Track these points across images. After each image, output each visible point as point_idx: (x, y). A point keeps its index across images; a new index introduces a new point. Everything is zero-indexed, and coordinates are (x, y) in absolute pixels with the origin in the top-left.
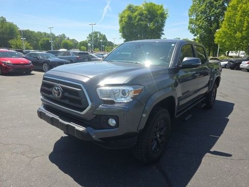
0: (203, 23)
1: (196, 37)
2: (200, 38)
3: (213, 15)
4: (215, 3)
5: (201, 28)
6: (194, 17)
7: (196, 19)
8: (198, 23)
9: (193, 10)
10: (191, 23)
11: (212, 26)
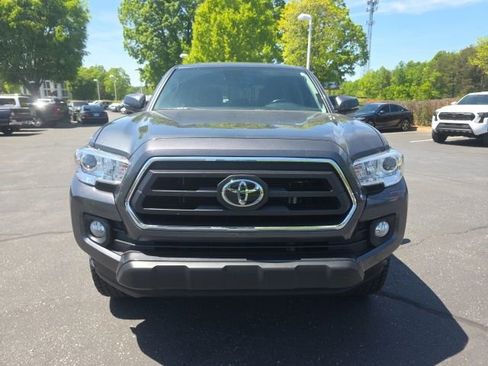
0: (152, 39)
1: (143, 66)
2: (152, 68)
3: (168, 27)
4: (167, 4)
5: (149, 47)
6: (132, 26)
7: (137, 30)
8: (142, 38)
9: (128, 13)
10: (128, 36)
11: (168, 48)
